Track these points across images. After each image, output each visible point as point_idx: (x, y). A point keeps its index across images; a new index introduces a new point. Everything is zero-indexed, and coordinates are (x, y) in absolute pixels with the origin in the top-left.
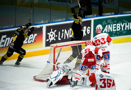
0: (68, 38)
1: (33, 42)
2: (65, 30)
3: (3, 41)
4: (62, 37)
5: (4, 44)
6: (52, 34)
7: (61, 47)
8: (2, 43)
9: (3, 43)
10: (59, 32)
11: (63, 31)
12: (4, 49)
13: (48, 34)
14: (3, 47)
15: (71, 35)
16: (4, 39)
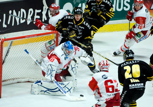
0: (18, 24)
2: (14, 11)
4: (9, 23)
7: (12, 40)
10: (5, 15)
11: (10, 12)
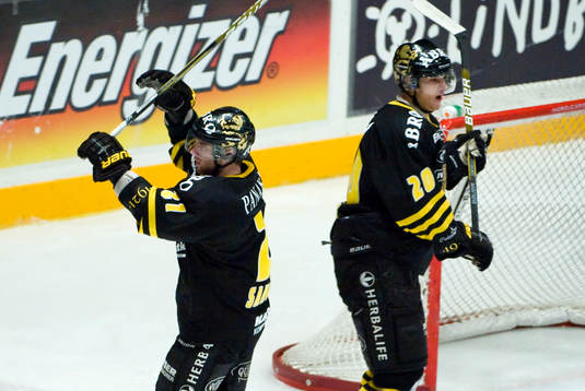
1: (253, 75)
3: (30, 67)
5: (32, 92)
6: (399, 20)
8: (22, 80)
9: (29, 86)
12: (38, 130)
13: (372, 13)
14: (27, 115)
15: (545, 24)
16: (39, 50)
